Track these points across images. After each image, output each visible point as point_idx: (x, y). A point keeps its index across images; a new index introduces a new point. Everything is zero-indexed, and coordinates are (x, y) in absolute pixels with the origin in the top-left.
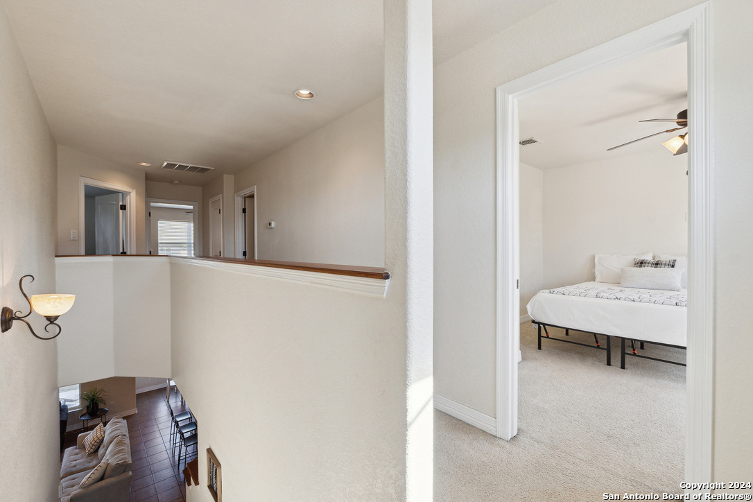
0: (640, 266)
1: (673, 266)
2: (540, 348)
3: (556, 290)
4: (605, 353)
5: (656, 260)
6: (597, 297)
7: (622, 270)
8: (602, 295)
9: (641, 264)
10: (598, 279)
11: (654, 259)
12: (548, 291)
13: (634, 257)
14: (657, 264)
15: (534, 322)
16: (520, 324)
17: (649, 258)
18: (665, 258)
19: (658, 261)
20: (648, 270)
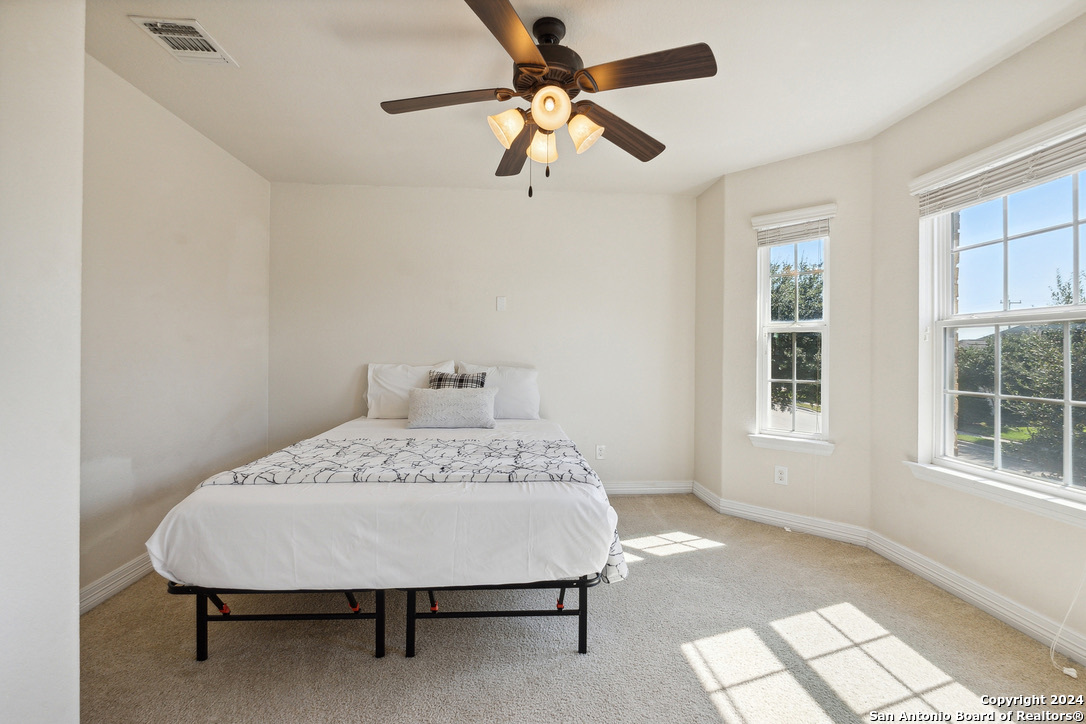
0: (439, 387)
1: (482, 385)
2: (202, 654)
3: (254, 469)
4: (371, 625)
5: (460, 372)
6: (355, 480)
7: (411, 393)
8: (367, 473)
9: (439, 381)
10: (371, 413)
11: (456, 372)
12: (226, 477)
13: (429, 368)
14: (461, 382)
15: (175, 589)
16: (81, 616)
17: (448, 369)
18: (472, 370)
19: (463, 376)
20: (450, 392)
